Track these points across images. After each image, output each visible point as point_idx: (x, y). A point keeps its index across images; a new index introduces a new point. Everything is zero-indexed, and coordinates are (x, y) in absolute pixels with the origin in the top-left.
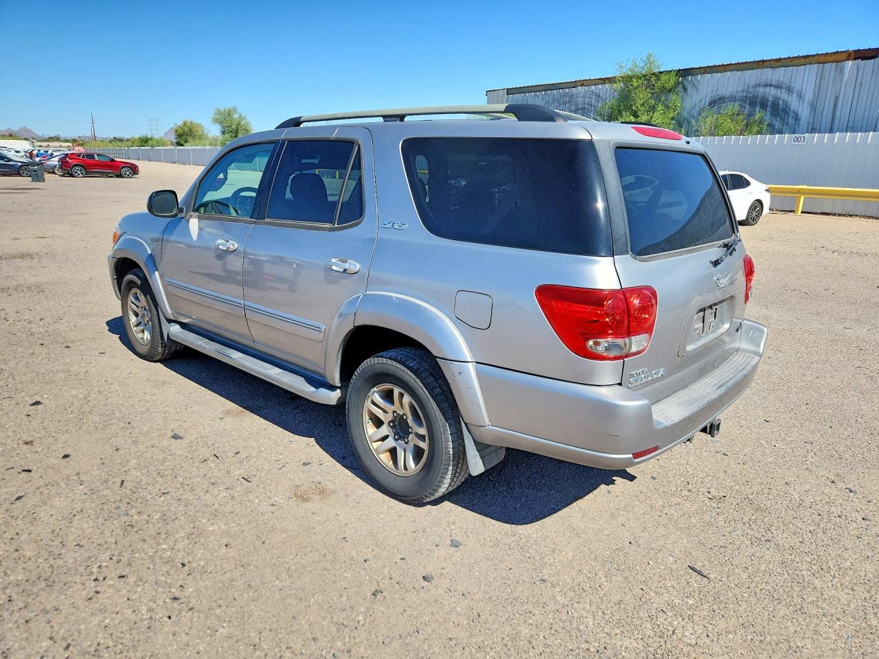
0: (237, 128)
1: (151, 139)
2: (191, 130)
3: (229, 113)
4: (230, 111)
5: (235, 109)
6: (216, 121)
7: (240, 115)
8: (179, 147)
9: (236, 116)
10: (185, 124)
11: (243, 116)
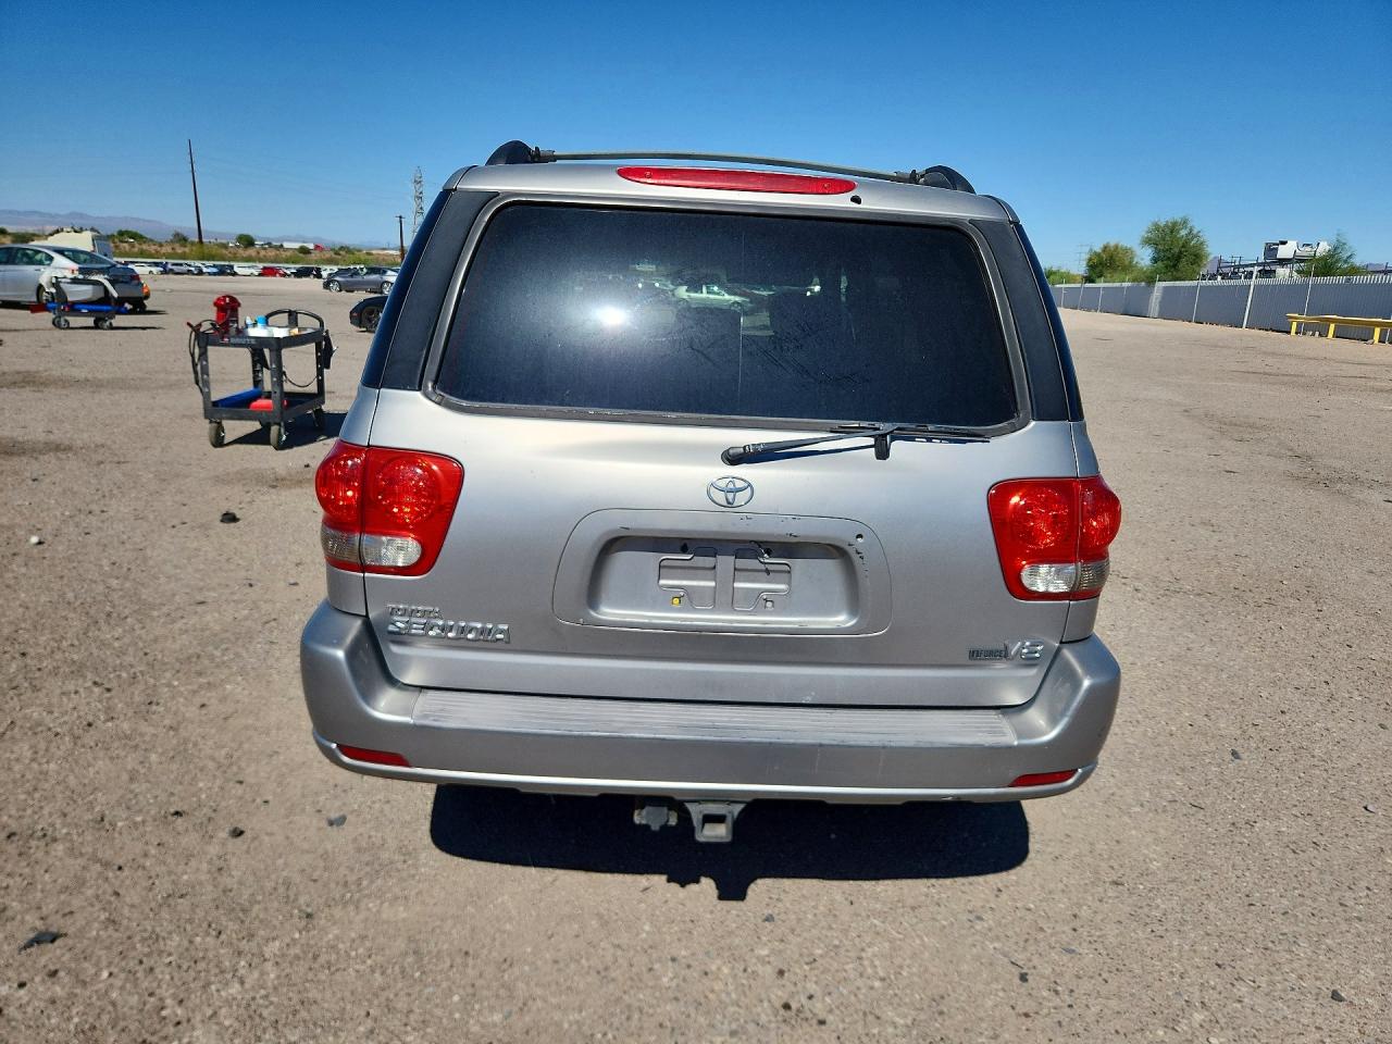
0: (1181, 252)
1: (1055, 273)
2: (1111, 257)
3: (1173, 228)
4: (1175, 224)
5: (1185, 222)
6: (1147, 241)
7: (1191, 230)
8: (1088, 285)
9: (1183, 233)
10: (1105, 248)
11: (1195, 232)
